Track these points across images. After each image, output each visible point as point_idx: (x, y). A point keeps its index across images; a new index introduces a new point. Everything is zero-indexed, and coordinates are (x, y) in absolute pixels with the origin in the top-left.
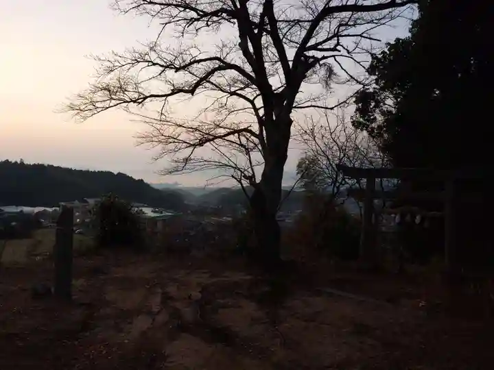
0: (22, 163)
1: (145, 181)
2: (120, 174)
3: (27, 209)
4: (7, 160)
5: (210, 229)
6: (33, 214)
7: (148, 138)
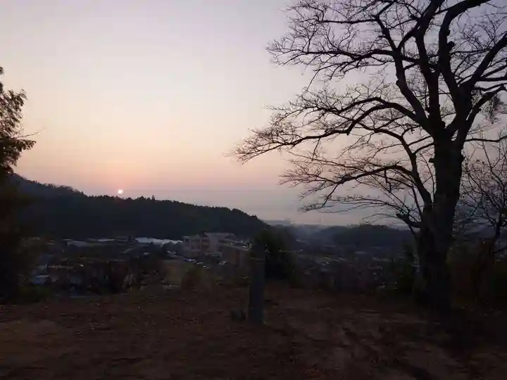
0: (153, 199)
1: (259, 217)
2: (235, 210)
3: (156, 241)
4: (142, 197)
5: (324, 270)
6: (161, 246)
7: (291, 177)
